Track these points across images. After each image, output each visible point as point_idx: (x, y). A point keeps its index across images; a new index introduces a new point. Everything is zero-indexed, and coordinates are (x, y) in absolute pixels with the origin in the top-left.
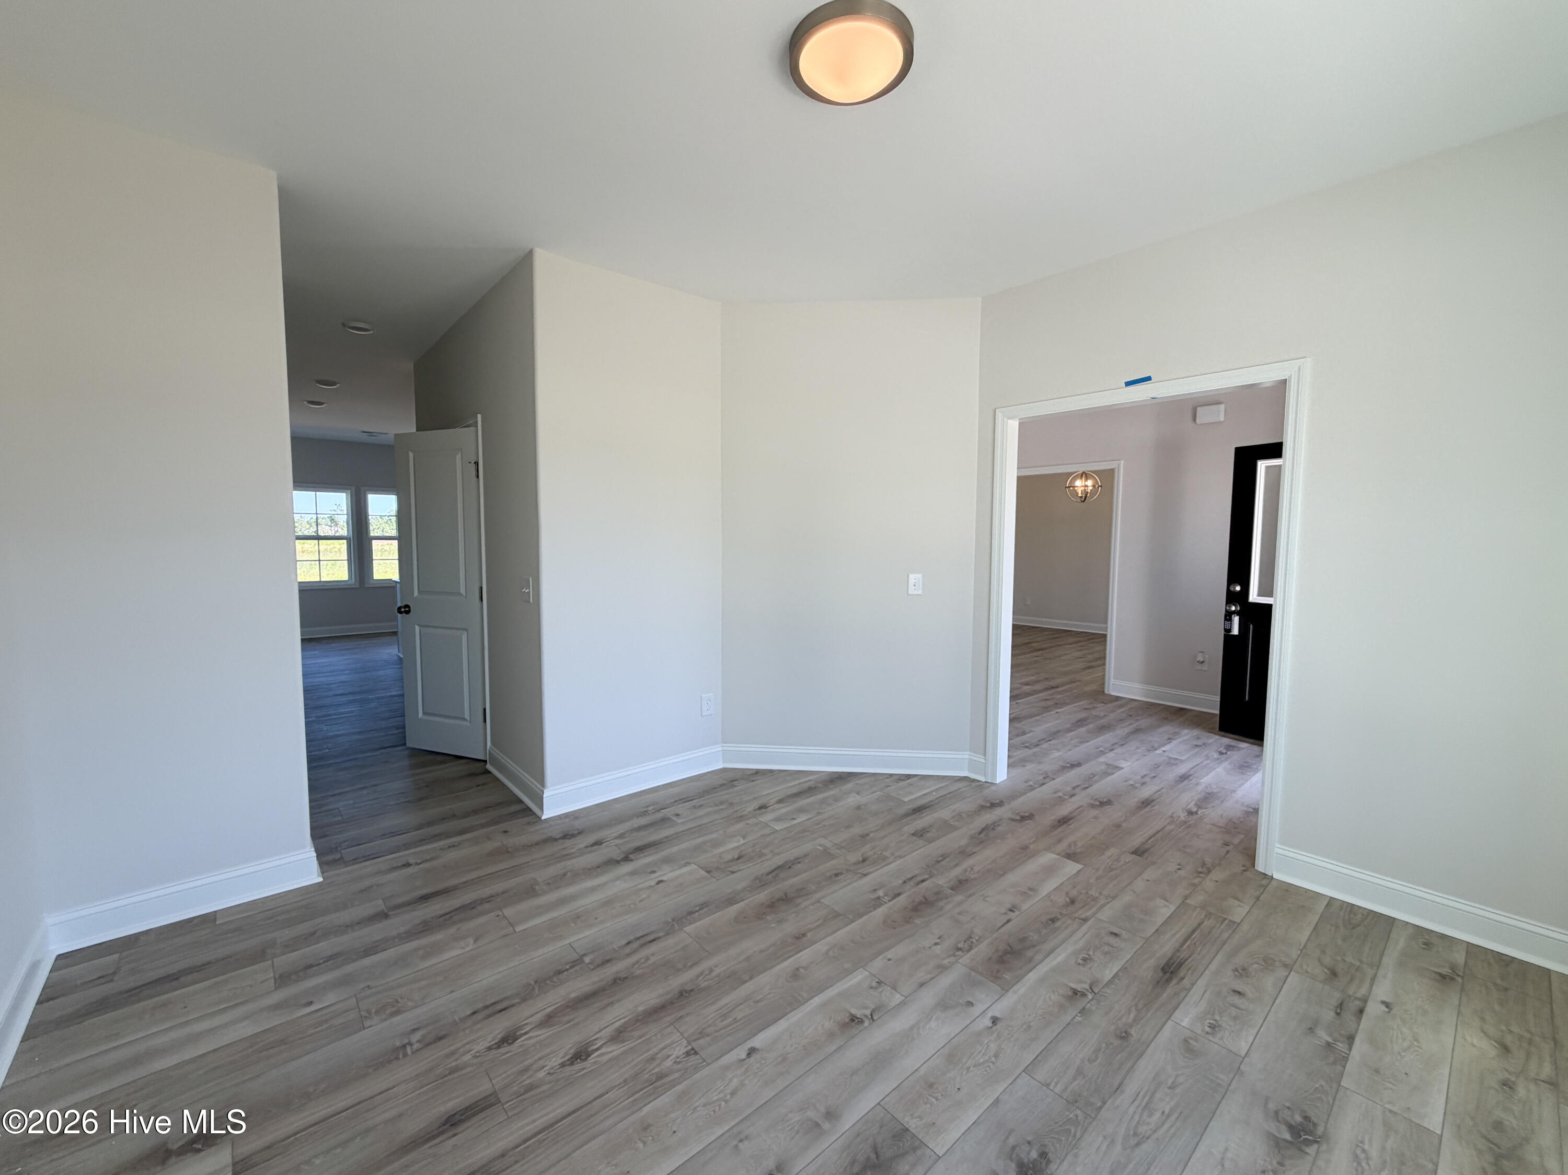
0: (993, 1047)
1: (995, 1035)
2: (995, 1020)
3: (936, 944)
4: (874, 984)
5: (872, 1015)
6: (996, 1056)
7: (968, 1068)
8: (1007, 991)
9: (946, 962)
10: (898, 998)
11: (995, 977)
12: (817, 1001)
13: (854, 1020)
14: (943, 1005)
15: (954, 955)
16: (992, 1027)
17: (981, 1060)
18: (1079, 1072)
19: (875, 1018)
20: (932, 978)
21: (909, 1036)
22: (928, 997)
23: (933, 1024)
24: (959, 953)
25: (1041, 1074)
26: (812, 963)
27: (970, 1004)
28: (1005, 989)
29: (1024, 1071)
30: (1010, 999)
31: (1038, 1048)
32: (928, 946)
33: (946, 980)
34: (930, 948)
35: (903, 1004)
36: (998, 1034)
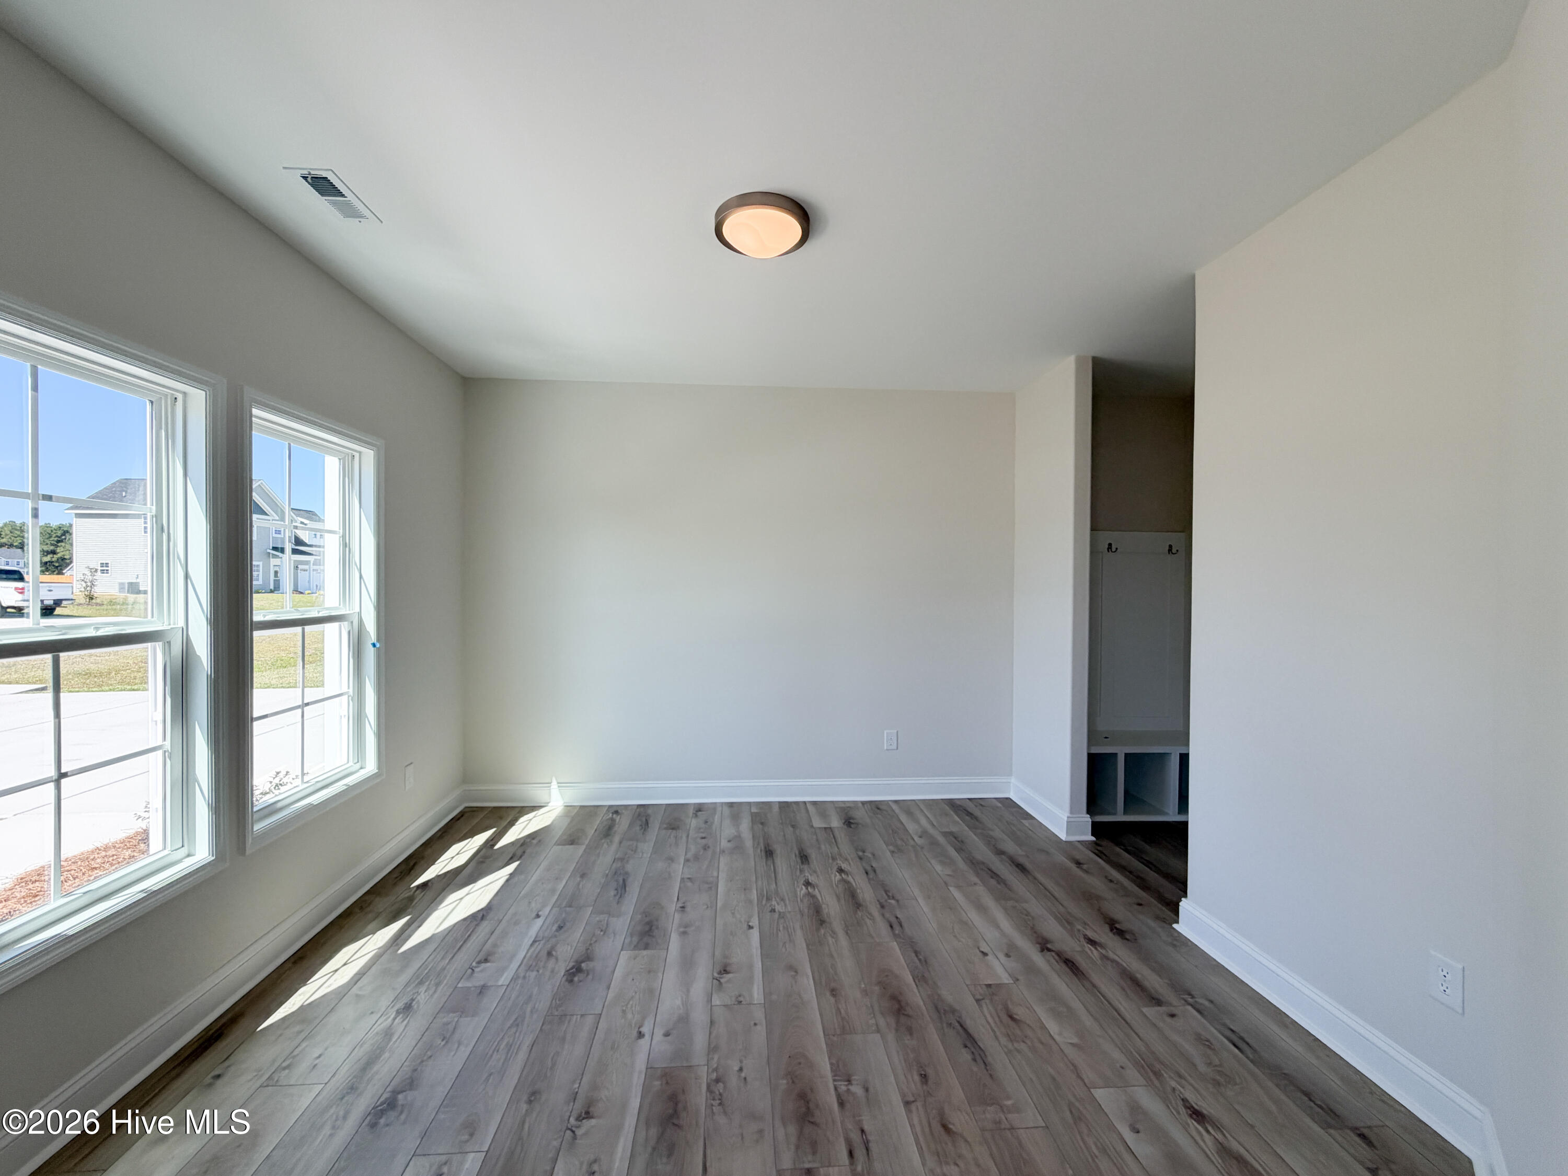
0: (630, 1016)
1: (633, 1025)
2: (641, 1035)
3: (741, 1070)
4: (741, 999)
5: (719, 981)
6: (624, 1012)
7: (636, 993)
8: (647, 1068)
9: (716, 1057)
10: (716, 1001)
11: (667, 1076)
12: (758, 965)
13: (725, 971)
14: (684, 1019)
15: (716, 1070)
16: (639, 1028)
17: (631, 1003)
18: (563, 1039)
19: (715, 981)
20: (710, 1034)
21: (686, 984)
22: (699, 1016)
23: (678, 1002)
24: (714, 1076)
25: (590, 1020)
26: (796, 982)
27: (667, 1034)
28: (649, 1068)
29: (601, 1014)
30: (640, 1064)
31: (600, 1034)
32: (745, 1062)
33: (700, 1041)
34: (741, 1062)
35: (710, 1000)
36: (631, 1026)
